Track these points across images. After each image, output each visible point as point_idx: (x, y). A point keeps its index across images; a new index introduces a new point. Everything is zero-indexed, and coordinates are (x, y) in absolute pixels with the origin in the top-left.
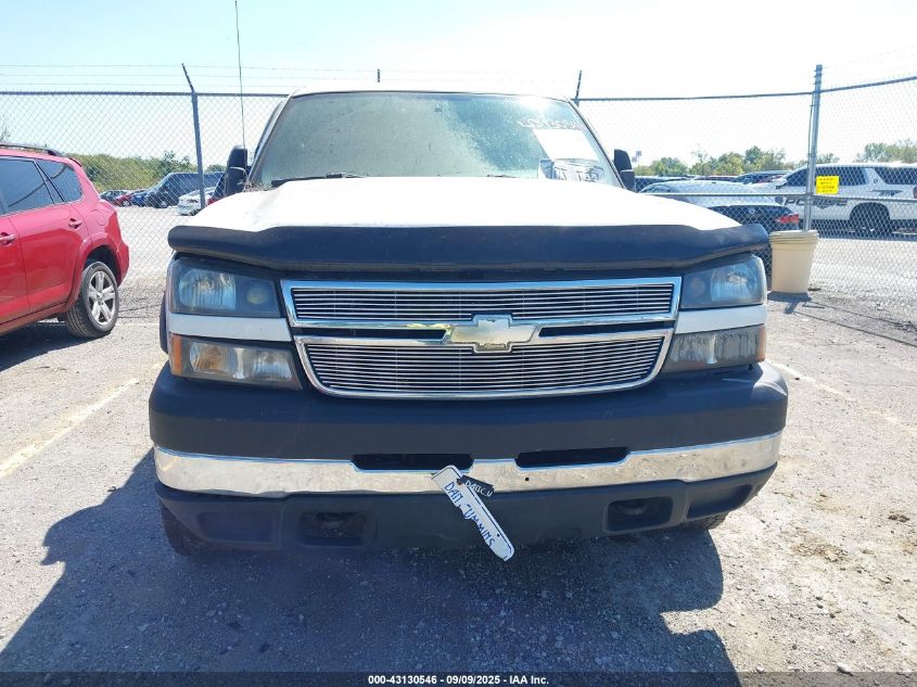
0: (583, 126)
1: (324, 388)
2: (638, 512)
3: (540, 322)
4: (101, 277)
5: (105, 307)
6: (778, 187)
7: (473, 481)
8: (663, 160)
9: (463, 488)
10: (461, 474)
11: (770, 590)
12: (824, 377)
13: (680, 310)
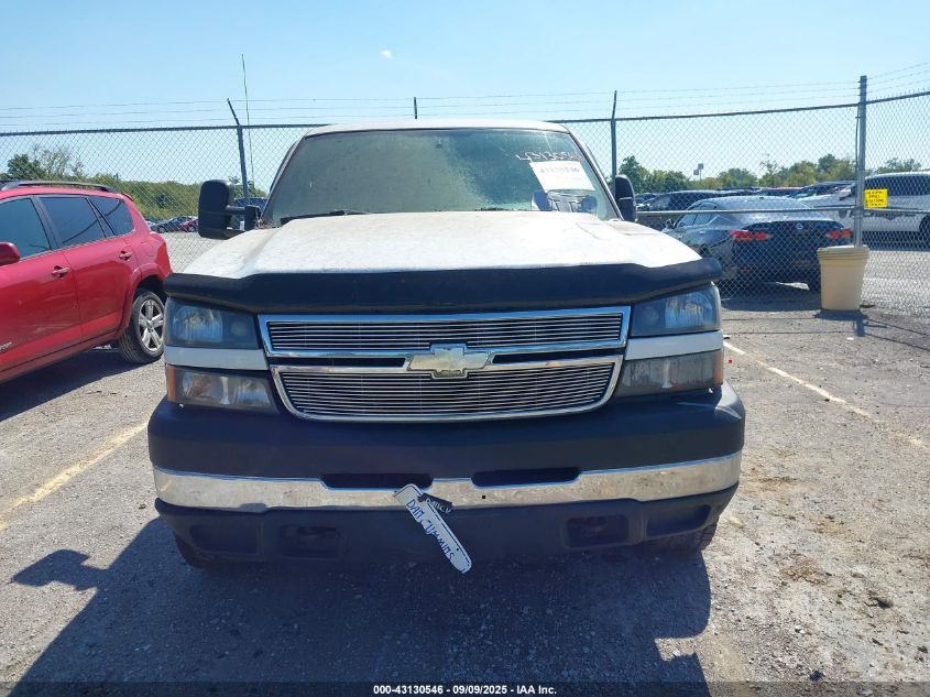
0: (581, 157)
1: (298, 413)
2: (598, 529)
3: (493, 351)
4: (150, 305)
5: (155, 334)
6: (842, 199)
7: (433, 498)
8: (732, 171)
9: (424, 506)
10: (422, 492)
11: (749, 612)
12: (856, 398)
13: (629, 337)
